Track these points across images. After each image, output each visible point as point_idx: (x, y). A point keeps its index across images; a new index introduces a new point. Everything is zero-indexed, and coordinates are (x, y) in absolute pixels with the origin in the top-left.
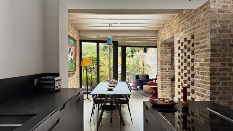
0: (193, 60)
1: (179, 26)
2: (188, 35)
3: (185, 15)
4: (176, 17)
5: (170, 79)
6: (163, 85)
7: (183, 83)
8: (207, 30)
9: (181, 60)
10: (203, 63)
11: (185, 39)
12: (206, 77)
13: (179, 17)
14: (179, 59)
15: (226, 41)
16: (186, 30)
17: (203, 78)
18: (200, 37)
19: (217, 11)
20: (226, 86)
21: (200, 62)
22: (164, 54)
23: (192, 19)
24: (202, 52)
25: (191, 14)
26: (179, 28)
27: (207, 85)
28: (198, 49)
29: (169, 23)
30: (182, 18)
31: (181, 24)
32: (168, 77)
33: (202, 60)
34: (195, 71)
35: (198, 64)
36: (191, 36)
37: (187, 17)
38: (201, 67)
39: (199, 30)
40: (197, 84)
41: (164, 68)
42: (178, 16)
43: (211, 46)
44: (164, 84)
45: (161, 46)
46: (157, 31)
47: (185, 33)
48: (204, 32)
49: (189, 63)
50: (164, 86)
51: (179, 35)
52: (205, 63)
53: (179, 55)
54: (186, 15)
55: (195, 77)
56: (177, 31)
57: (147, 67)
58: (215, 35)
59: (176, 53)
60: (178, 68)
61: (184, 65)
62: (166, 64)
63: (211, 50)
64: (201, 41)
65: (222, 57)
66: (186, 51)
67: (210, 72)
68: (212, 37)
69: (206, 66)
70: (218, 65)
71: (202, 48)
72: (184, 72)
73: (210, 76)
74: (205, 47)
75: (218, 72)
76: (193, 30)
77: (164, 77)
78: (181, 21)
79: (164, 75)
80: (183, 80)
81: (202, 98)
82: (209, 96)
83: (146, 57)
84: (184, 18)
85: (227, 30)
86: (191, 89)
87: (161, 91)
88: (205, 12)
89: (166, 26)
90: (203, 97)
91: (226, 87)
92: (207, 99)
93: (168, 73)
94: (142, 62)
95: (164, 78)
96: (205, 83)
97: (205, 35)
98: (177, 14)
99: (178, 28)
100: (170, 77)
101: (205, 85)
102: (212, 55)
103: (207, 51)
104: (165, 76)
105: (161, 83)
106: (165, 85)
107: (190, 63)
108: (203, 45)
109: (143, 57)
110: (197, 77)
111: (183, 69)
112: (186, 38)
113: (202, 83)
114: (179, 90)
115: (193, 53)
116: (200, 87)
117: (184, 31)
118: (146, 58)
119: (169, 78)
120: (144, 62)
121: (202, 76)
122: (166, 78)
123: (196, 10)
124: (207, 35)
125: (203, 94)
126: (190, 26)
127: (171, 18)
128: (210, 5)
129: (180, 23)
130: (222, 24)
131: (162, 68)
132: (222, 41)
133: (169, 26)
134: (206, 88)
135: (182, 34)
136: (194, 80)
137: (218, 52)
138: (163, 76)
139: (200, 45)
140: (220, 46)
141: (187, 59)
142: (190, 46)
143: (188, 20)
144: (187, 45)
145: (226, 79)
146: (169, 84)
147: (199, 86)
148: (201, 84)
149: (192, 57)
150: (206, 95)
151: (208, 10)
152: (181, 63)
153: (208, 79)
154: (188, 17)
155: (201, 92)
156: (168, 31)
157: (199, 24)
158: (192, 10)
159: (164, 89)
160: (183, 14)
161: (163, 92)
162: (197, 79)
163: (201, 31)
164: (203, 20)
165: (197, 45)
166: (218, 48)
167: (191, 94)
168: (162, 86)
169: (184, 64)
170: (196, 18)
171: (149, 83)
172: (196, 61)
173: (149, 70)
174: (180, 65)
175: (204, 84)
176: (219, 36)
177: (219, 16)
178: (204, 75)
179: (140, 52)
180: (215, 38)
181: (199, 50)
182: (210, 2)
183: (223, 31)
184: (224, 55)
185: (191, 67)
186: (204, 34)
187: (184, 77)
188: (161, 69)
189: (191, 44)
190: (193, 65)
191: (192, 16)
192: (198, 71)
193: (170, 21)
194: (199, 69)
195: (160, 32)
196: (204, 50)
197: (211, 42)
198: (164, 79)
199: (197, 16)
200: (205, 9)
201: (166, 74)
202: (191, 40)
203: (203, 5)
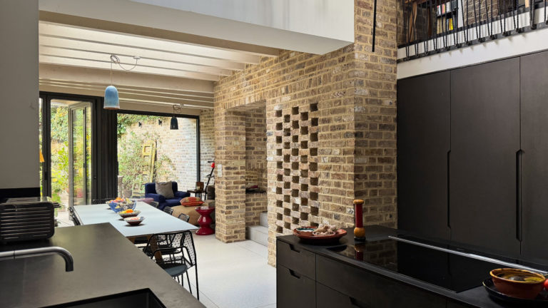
0: (314, 152)
1: (278, 81)
2: (303, 102)
3: (294, 61)
4: (271, 63)
5: (245, 190)
6: (230, 202)
7: (289, 196)
8: (347, 97)
9: (283, 150)
10: (339, 158)
11: (296, 110)
12: (344, 183)
13: (279, 63)
14: (279, 148)
15: (376, 118)
16: (297, 93)
17: (338, 185)
18: (330, 108)
19: (364, 66)
20: (375, 197)
21: (332, 156)
22: (232, 135)
23: (314, 72)
24: (335, 137)
25: (311, 63)
26: (279, 85)
27: (347, 197)
28: (327, 130)
29: (250, 72)
30: (287, 67)
31: (284, 78)
32: (240, 186)
33: (337, 151)
34: (319, 171)
35: (326, 159)
36: (309, 105)
37: (299, 66)
38: (333, 164)
39: (329, 96)
40: (325, 196)
41: (232, 166)
42: (276, 62)
43: (355, 127)
44: (232, 200)
45: (226, 118)
46: (213, 84)
47: (295, 97)
48: (340, 101)
49: (304, 157)
50: (232, 204)
51: (278, 100)
52: (342, 156)
53: (279, 140)
54: (298, 63)
55: (319, 182)
56: (273, 91)
57: (165, 163)
58: (360, 107)
59: (270, 135)
60: (276, 166)
61: (291, 161)
62: (236, 158)
63: (356, 135)
64: (333, 116)
65: (371, 146)
66: (298, 132)
67: (353, 173)
68: (356, 110)
69: (345, 162)
70: (364, 160)
71: (335, 130)
72: (292, 174)
73: (355, 180)
74: (343, 129)
75: (364, 173)
76: (315, 94)
77: (232, 185)
78: (285, 71)
79: (233, 181)
80: (291, 189)
81: (336, 221)
82: (352, 216)
83: (163, 141)
84: (292, 68)
85: (377, 100)
86: (310, 207)
87: (227, 218)
88: (343, 64)
89: (243, 76)
90: (338, 220)
91: (375, 200)
92: (348, 222)
93: (240, 176)
94: (149, 152)
95: (233, 188)
96: (342, 193)
97: (342, 106)
98: (275, 57)
99: (277, 86)
100: (244, 185)
101: (342, 197)
102: (357, 143)
103: (347, 135)
104: (235, 183)
105: (227, 198)
106: (234, 202)
107: (306, 156)
108: (337, 123)
109: (154, 138)
110: (323, 182)
111: (290, 167)
112: (297, 108)
113: (337, 194)
114: (278, 211)
115: (314, 137)
116: (331, 201)
117: (293, 94)
118: (161, 142)
119: (242, 187)
120: (156, 152)
121: (337, 181)
122: (237, 188)
123: (323, 58)
124: (347, 106)
125: (339, 213)
126: (307, 84)
127: (258, 62)
128: (354, 54)
129: (282, 76)
130: (371, 88)
131: (228, 165)
132: (369, 118)
133: (251, 77)
134: (345, 203)
135: (287, 98)
136: (318, 190)
137: (364, 139)
138: (230, 183)
139: (331, 124)
140: (367, 127)
141: (300, 149)
142: (308, 123)
143: (301, 73)
144: (300, 121)
145: (376, 185)
146: (242, 200)
147: (329, 199)
148: (333, 195)
149: (311, 145)
150: (346, 215)
151: (350, 62)
152: (283, 156)
153: (349, 185)
154: (304, 67)
155: (334, 210)
156: (248, 87)
157: (329, 84)
158: (311, 55)
159: (233, 211)
160: (290, 59)
161: (231, 217)
162: (325, 187)
163: (333, 98)
164: (337, 79)
165: (324, 123)
166: (364, 131)
167: (310, 215)
168: (228, 205)
169: (293, 159)
170: (322, 72)
171: (185, 202)
172: (323, 154)
173: (171, 169)
174: (282, 160)
175: (340, 196)
176: (367, 111)
177: (366, 74)
178: (340, 179)
179: (143, 126)
180: (360, 112)
181: (329, 132)
182: (355, 48)
183: (372, 102)
184: (373, 143)
185: (308, 163)
186: (340, 104)
187: (292, 183)
188: (227, 168)
189: (310, 119)
190: (313, 161)
191: (312, 66)
192: (327, 171)
193: (253, 67)
194: (328, 168)
195: (223, 87)
196: (340, 134)
197: (355, 120)
198: (232, 191)
199: (324, 69)
200: (344, 58)
201: (236, 178)
202: (309, 112)
203: (339, 50)
